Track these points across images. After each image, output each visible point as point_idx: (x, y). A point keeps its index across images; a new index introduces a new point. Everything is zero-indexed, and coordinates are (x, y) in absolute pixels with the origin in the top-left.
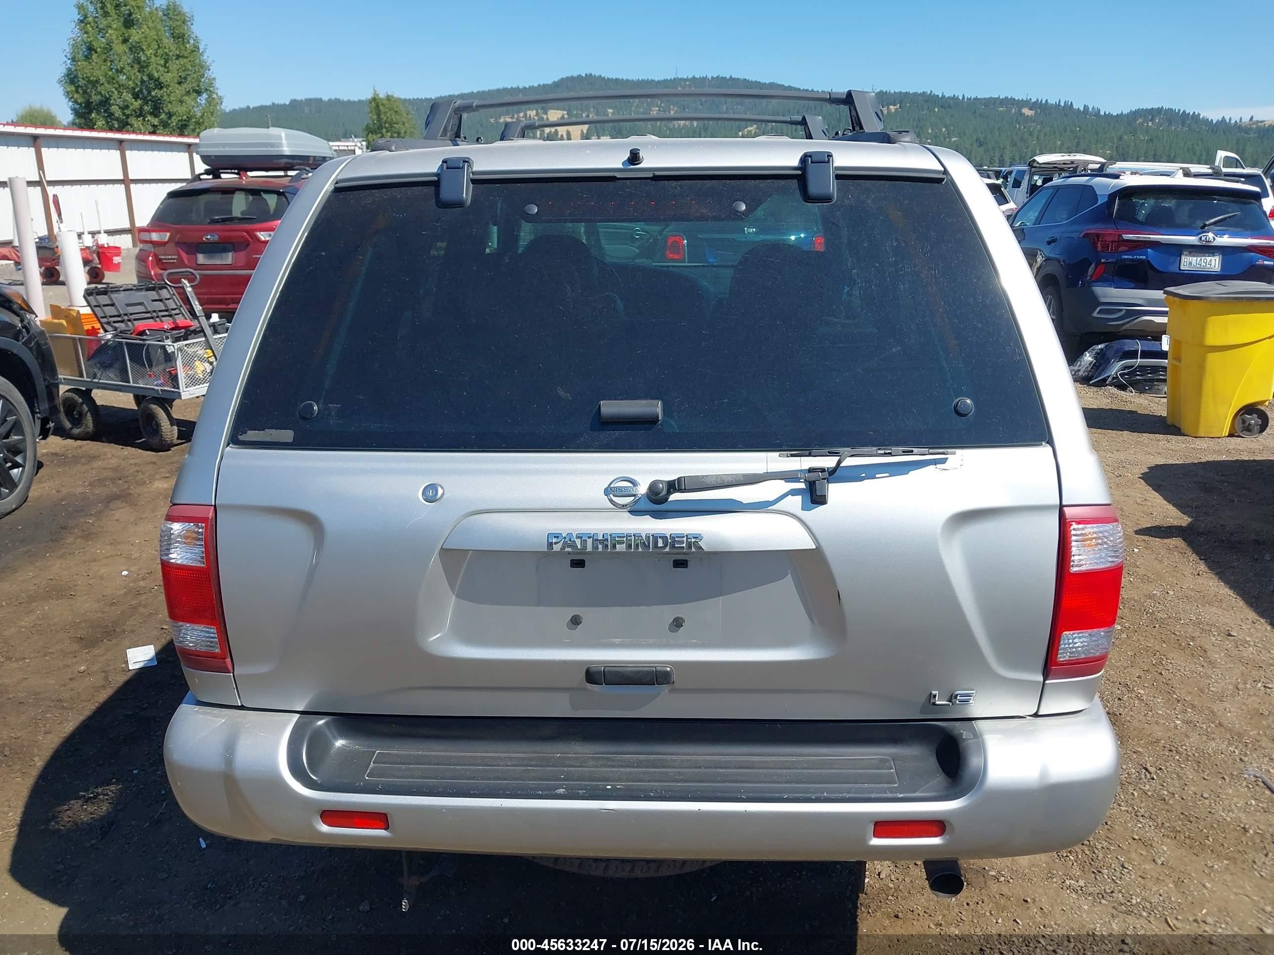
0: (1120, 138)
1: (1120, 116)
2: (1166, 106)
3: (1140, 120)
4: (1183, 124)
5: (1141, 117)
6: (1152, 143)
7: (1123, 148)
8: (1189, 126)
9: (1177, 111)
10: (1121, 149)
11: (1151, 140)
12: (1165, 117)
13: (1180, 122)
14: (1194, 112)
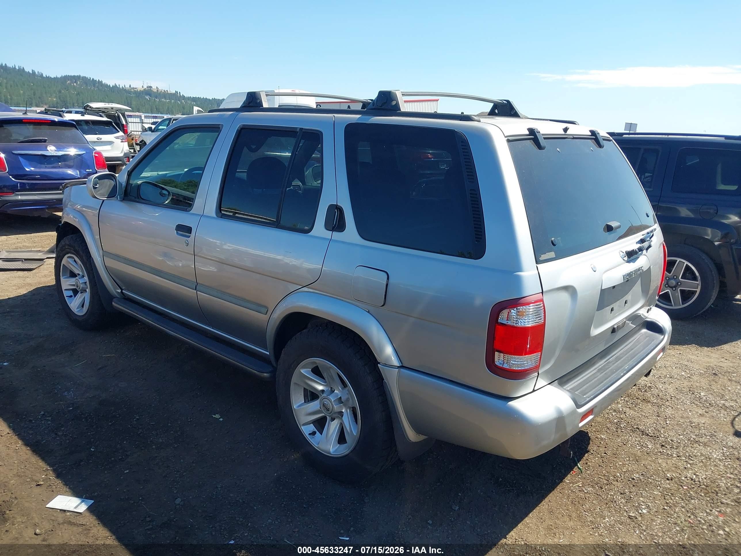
0: (60, 92)
1: (56, 79)
2: (82, 75)
3: (69, 82)
4: (94, 86)
5: (69, 80)
6: (80, 96)
7: (63, 98)
8: (98, 87)
9: (89, 78)
10: (62, 98)
11: (78, 94)
12: (83, 82)
13: (92, 85)
14: (99, 80)
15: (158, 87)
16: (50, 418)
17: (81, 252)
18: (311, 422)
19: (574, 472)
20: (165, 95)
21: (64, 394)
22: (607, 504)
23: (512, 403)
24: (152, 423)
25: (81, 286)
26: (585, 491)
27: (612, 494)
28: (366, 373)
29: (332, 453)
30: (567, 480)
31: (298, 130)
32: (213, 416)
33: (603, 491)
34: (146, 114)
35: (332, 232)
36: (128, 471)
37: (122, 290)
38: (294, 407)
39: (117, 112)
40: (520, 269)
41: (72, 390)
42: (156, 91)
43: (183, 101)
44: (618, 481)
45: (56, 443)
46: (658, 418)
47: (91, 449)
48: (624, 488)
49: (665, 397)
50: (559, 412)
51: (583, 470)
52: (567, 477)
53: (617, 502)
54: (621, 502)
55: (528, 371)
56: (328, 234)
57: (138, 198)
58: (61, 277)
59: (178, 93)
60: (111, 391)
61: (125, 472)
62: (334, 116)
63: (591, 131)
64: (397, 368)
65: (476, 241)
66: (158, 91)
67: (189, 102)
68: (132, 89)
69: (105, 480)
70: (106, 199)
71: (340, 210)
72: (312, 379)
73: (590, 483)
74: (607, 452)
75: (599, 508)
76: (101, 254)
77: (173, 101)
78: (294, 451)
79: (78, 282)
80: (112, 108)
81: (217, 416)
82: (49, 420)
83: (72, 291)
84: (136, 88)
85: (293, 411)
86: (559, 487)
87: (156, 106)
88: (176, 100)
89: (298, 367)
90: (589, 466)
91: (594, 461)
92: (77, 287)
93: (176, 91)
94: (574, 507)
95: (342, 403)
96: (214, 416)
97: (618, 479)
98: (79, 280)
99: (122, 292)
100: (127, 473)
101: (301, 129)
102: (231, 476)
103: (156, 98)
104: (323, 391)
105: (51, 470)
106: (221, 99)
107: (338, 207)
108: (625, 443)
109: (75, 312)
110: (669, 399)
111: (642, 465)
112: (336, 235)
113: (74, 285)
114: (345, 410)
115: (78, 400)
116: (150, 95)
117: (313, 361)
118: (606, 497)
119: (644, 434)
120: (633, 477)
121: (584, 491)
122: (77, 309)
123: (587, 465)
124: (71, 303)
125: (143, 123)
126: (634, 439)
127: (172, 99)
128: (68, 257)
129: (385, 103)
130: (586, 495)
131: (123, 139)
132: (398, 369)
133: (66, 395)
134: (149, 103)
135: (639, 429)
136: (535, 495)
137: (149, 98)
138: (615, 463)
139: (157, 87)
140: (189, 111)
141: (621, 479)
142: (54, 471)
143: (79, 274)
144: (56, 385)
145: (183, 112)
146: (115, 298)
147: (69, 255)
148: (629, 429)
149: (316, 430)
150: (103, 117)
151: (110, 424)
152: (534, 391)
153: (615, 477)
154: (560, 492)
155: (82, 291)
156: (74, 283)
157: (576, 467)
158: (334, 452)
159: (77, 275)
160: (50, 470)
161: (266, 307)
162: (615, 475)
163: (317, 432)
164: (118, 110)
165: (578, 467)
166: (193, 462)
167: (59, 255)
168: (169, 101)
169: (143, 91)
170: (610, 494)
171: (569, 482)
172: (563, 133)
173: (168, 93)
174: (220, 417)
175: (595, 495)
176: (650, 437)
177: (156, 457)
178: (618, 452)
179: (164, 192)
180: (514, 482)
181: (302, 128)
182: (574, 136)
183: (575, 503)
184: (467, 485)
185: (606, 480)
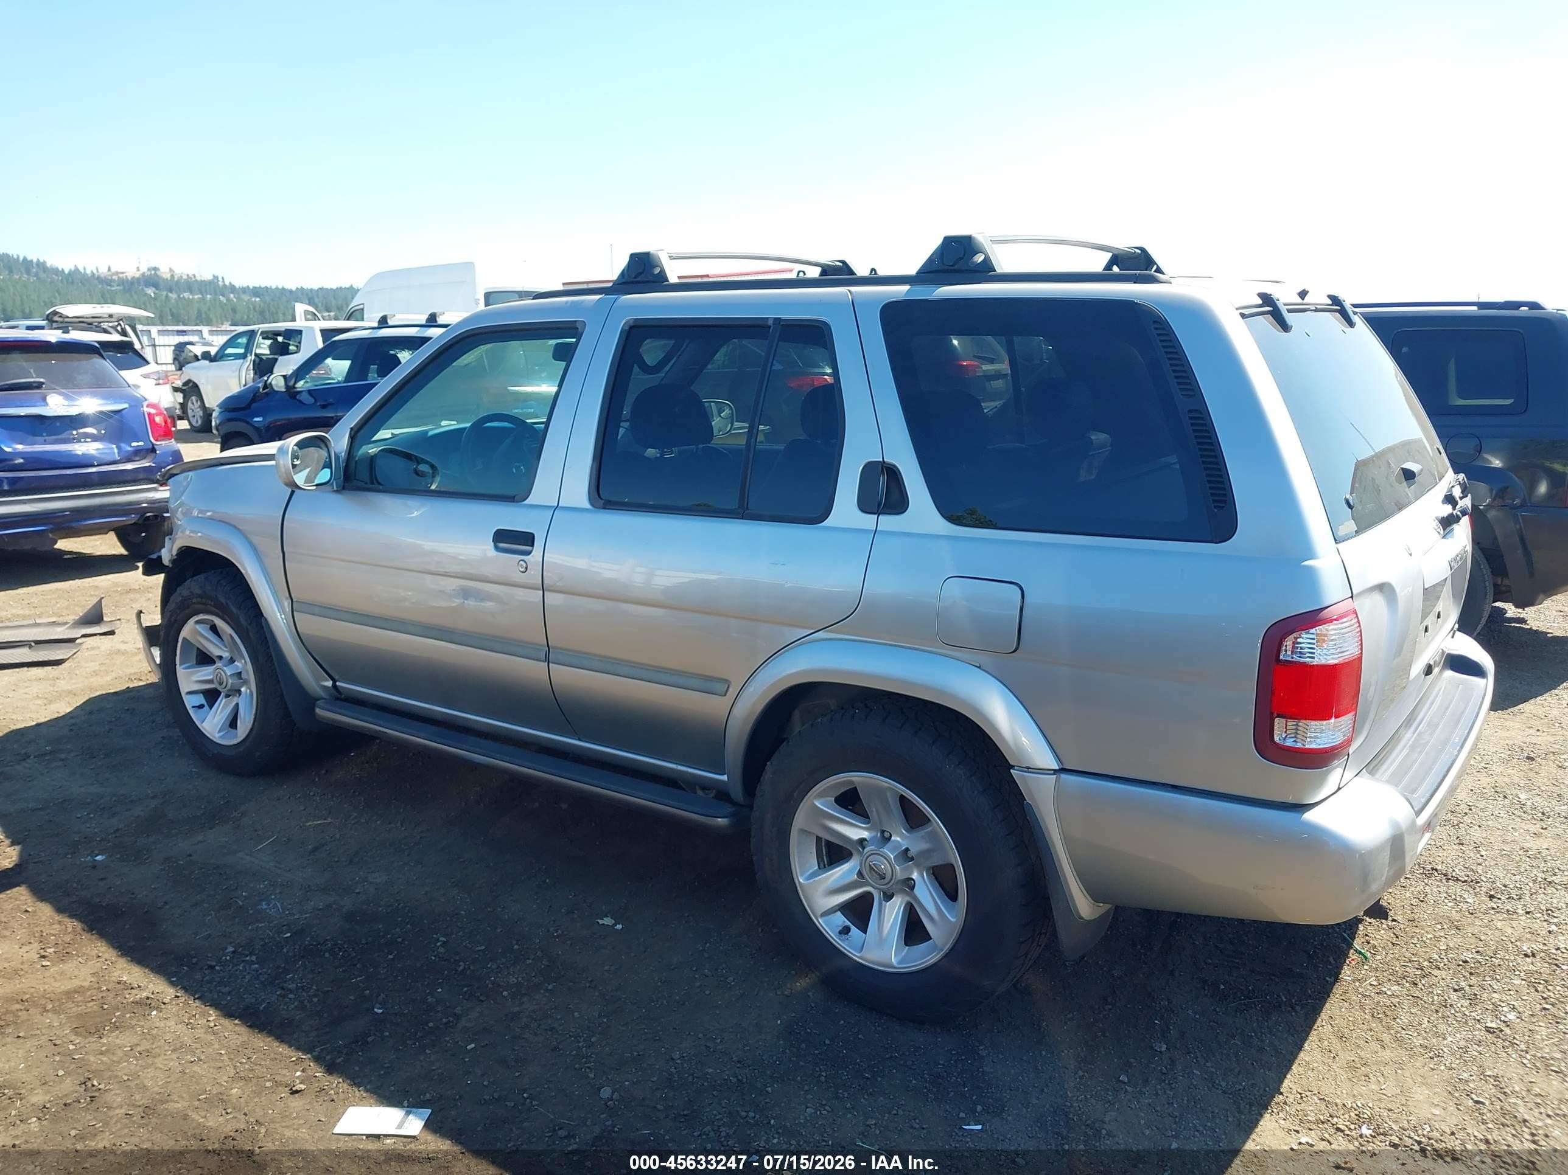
15: (173, 268)
16: (254, 958)
17: (234, 610)
18: (837, 908)
19: (1353, 960)
20: (190, 284)
21: (260, 907)
22: (1437, 1011)
23: (1309, 816)
24: (479, 948)
25: (230, 681)
26: (1389, 993)
27: (1439, 992)
28: (976, 792)
29: (896, 965)
30: (1346, 973)
31: (770, 322)
32: (599, 921)
33: (1422, 989)
34: (161, 328)
35: (876, 516)
36: (473, 1045)
37: (334, 681)
38: (801, 880)
39: (121, 322)
40: (1312, 556)
41: (273, 897)
42: (168, 276)
43: (232, 296)
44: (1439, 969)
45: (293, 1006)
46: (1463, 848)
47: (376, 1010)
48: (1455, 980)
49: (1457, 808)
50: (1396, 825)
51: (1369, 955)
52: (1343, 971)
53: (1455, 1006)
54: (1462, 1006)
55: (1338, 749)
56: (869, 521)
57: (372, 483)
58: (177, 667)
59: (220, 279)
60: (359, 893)
61: (469, 1047)
62: (849, 291)
63: (1330, 297)
64: (1054, 774)
65: (1215, 507)
66: (172, 276)
67: (246, 297)
68: (112, 275)
69: (434, 1068)
70: (314, 488)
71: (892, 473)
72: (839, 818)
73: (1391, 977)
74: (1396, 918)
75: (1428, 1021)
76: (288, 609)
77: (209, 296)
78: (796, 974)
79: (222, 673)
80: (111, 316)
81: (608, 921)
82: (253, 963)
83: (201, 695)
84: (123, 273)
85: (799, 888)
86: (1337, 990)
87: (171, 310)
88: (216, 294)
89: (807, 797)
90: (1374, 947)
91: (1379, 937)
92: (221, 684)
93: (214, 276)
94: (1380, 1025)
95: (912, 859)
96: (601, 922)
97: (1438, 964)
98: (225, 668)
99: (334, 686)
100: (473, 1049)
101: (777, 320)
102: (689, 1034)
103: (171, 292)
104: (862, 842)
105: (310, 1059)
106: (316, 288)
107: (885, 465)
108: (1421, 899)
109: (215, 740)
110: (1467, 811)
111: (1470, 935)
112: (887, 522)
113: (210, 681)
114: (918, 873)
115: (296, 917)
116: (156, 286)
117: (842, 780)
118: (1431, 1000)
119: (1450, 879)
120: (1463, 958)
121: (1386, 994)
122: (219, 732)
123: (1370, 945)
124: (203, 722)
125: (154, 346)
126: (1434, 888)
127: (206, 291)
128: (197, 622)
129: (960, 259)
130: (1392, 999)
131: (159, 379)
132: (1055, 776)
133: (266, 909)
134: (155, 304)
135: (1436, 870)
136: (1298, 1008)
137: (154, 293)
138: (1419, 937)
139: (171, 270)
140: (246, 317)
141: (1445, 965)
142: (317, 1059)
143: (221, 658)
144: (233, 890)
145: (232, 320)
146: (318, 700)
147: (201, 617)
148: (1418, 872)
149: (850, 924)
150: (110, 333)
151: (391, 957)
152: (1339, 789)
153: (1431, 962)
154: (1343, 1000)
155: (229, 693)
156: (210, 677)
157: (1352, 951)
158: (899, 963)
159: (216, 660)
160: (307, 1060)
161: (727, 682)
162: (1431, 958)
163: (853, 928)
164: (121, 320)
165: (1356, 951)
166: (600, 1016)
167: (173, 619)
168: (199, 298)
169: (138, 279)
170: (1435, 992)
171: (1350, 979)
172: (1299, 300)
173: (196, 280)
174: (613, 922)
175: (1408, 998)
176: (1463, 882)
177: (519, 1012)
178: (1416, 917)
179: (423, 468)
180: (1250, 988)
181: (780, 318)
182: (1317, 306)
183: (1380, 1016)
184: (1162, 1003)
185: (1417, 969)
